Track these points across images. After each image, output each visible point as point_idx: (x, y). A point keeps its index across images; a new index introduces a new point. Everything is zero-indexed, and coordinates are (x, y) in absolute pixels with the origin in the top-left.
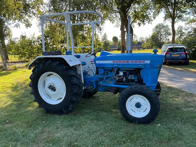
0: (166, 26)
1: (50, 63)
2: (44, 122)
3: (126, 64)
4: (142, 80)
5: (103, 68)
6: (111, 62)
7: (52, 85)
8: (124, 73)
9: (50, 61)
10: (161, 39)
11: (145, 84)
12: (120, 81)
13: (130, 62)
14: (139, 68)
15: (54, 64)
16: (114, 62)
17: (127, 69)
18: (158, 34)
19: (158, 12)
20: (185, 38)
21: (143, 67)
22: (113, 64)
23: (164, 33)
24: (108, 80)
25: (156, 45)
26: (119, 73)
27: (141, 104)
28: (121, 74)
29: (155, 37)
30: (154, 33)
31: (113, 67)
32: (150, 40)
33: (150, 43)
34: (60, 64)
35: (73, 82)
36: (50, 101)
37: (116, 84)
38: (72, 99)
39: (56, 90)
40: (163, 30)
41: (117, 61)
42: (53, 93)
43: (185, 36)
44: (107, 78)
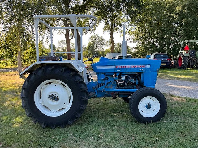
0: (100, 37)
1: (53, 70)
2: (53, 137)
3: (128, 69)
4: (143, 83)
5: (104, 73)
6: (113, 67)
7: (54, 94)
8: (125, 77)
9: (53, 67)
10: (96, 48)
11: (145, 87)
12: (121, 86)
13: (132, 67)
14: (140, 72)
15: (59, 71)
16: (117, 67)
17: (129, 73)
18: (94, 43)
19: (98, 24)
20: (116, 48)
21: (144, 71)
22: (115, 69)
23: (99, 43)
24: (109, 85)
25: (92, 54)
26: (121, 78)
27: (151, 105)
28: (123, 78)
29: (91, 47)
30: (91, 43)
31: (116, 72)
32: (87, 49)
33: (87, 52)
34: (65, 70)
35: (82, 89)
36: (49, 113)
37: (117, 89)
38: (81, 108)
39: (59, 100)
40: (97, 40)
41: (120, 66)
42: (54, 103)
43: (116, 47)
44: (107, 83)
